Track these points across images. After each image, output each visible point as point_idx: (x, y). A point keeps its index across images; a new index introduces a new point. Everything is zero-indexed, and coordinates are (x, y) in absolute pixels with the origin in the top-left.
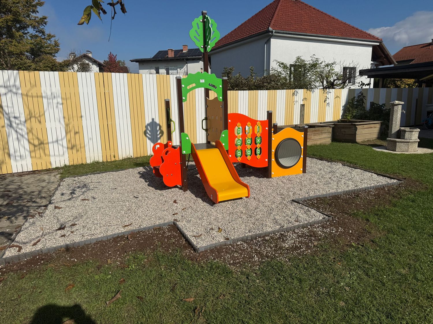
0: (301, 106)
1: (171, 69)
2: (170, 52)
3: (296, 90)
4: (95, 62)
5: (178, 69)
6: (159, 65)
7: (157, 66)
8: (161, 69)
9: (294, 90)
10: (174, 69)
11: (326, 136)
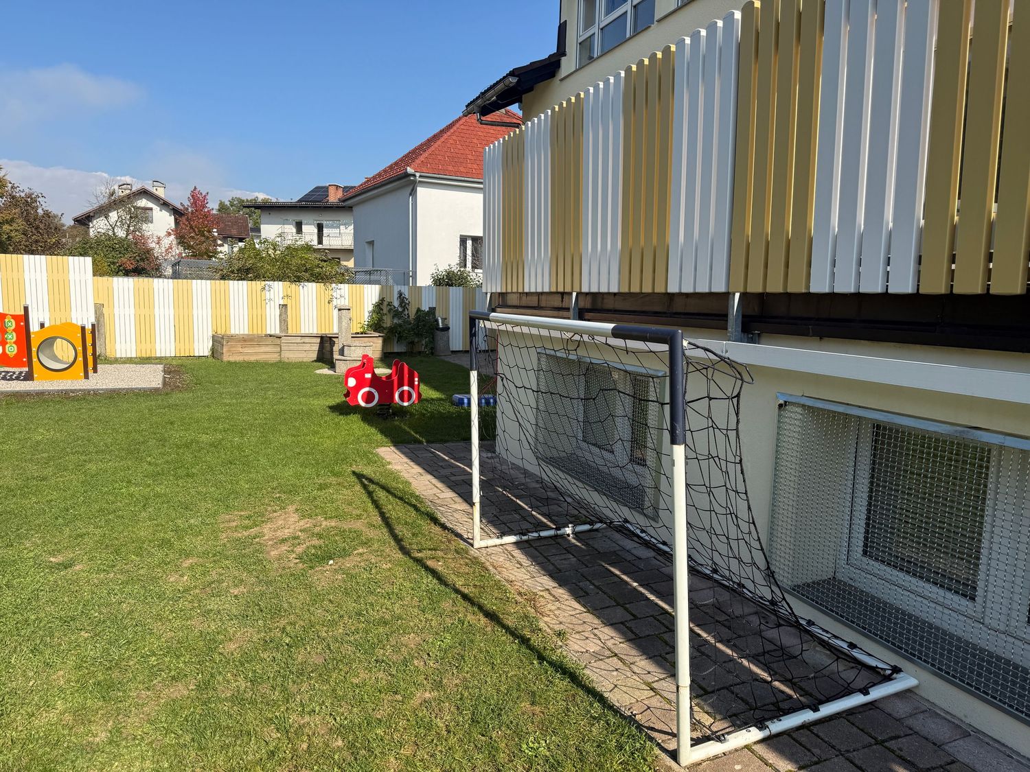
0: (281, 306)
1: (328, 227)
2: (332, 191)
3: (267, 282)
4: (165, 205)
5: (342, 227)
6: (301, 217)
7: (298, 219)
8: (306, 224)
9: (263, 283)
10: (332, 227)
11: (270, 349)
